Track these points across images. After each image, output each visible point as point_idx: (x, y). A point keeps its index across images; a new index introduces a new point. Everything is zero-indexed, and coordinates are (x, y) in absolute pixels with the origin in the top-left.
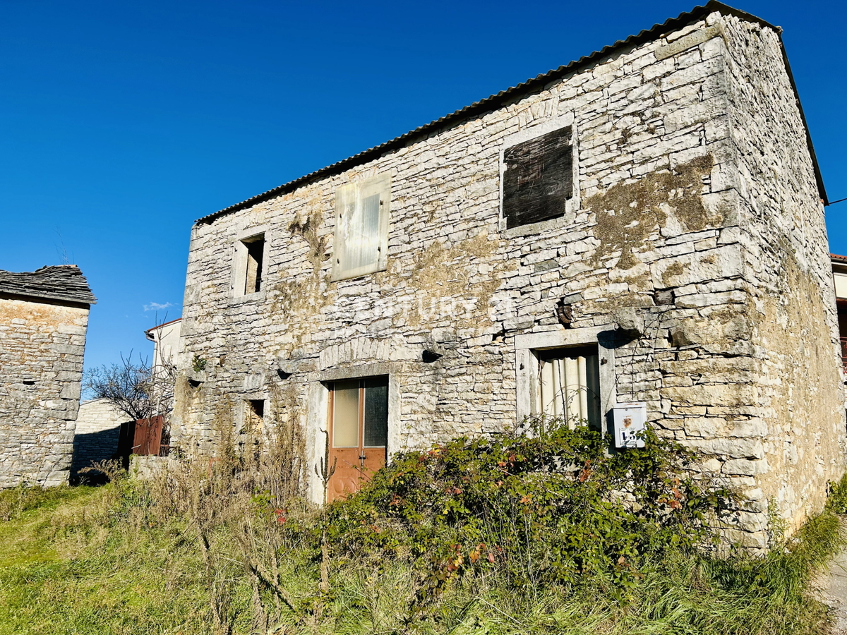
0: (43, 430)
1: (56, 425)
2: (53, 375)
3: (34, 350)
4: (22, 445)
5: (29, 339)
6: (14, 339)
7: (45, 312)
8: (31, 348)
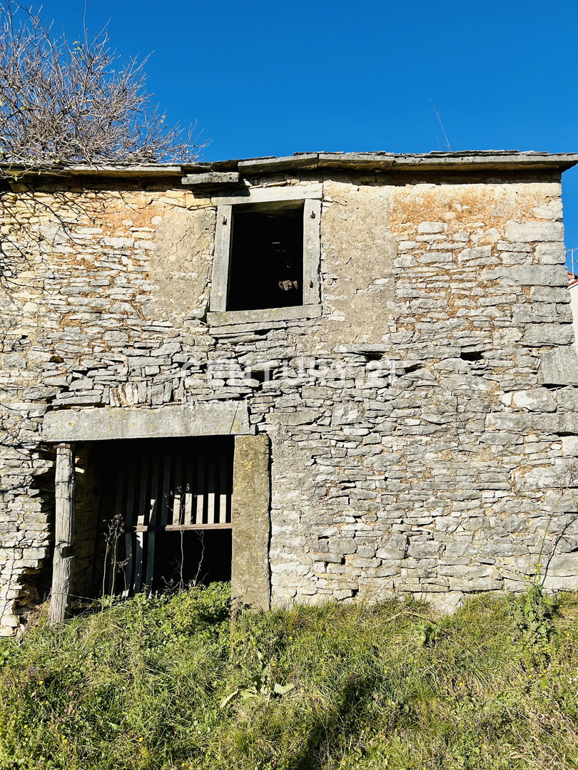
0: (518, 459)
1: (543, 445)
2: (515, 334)
3: (469, 285)
4: (485, 494)
5: (454, 262)
6: (428, 265)
7: (474, 201)
8: (462, 281)
